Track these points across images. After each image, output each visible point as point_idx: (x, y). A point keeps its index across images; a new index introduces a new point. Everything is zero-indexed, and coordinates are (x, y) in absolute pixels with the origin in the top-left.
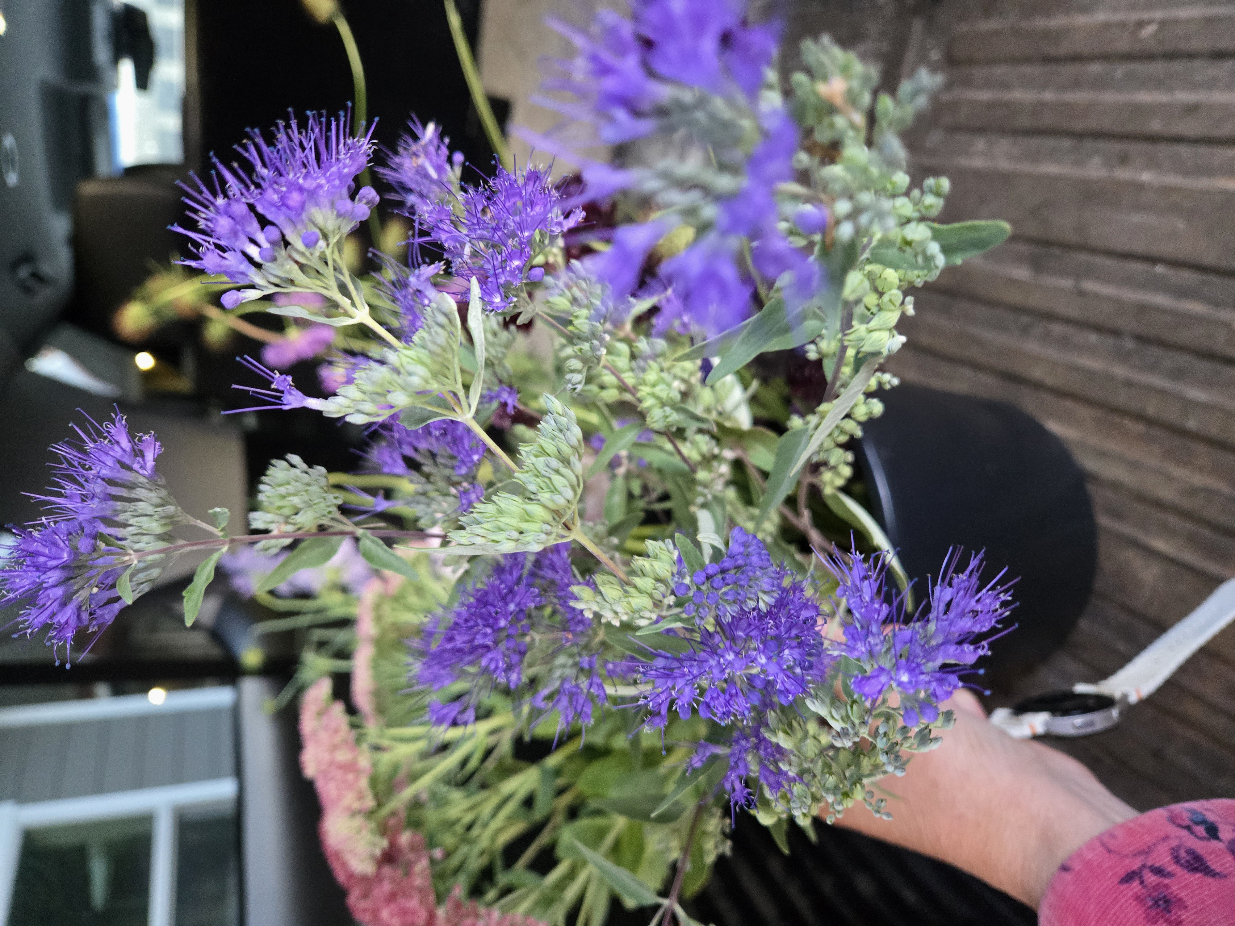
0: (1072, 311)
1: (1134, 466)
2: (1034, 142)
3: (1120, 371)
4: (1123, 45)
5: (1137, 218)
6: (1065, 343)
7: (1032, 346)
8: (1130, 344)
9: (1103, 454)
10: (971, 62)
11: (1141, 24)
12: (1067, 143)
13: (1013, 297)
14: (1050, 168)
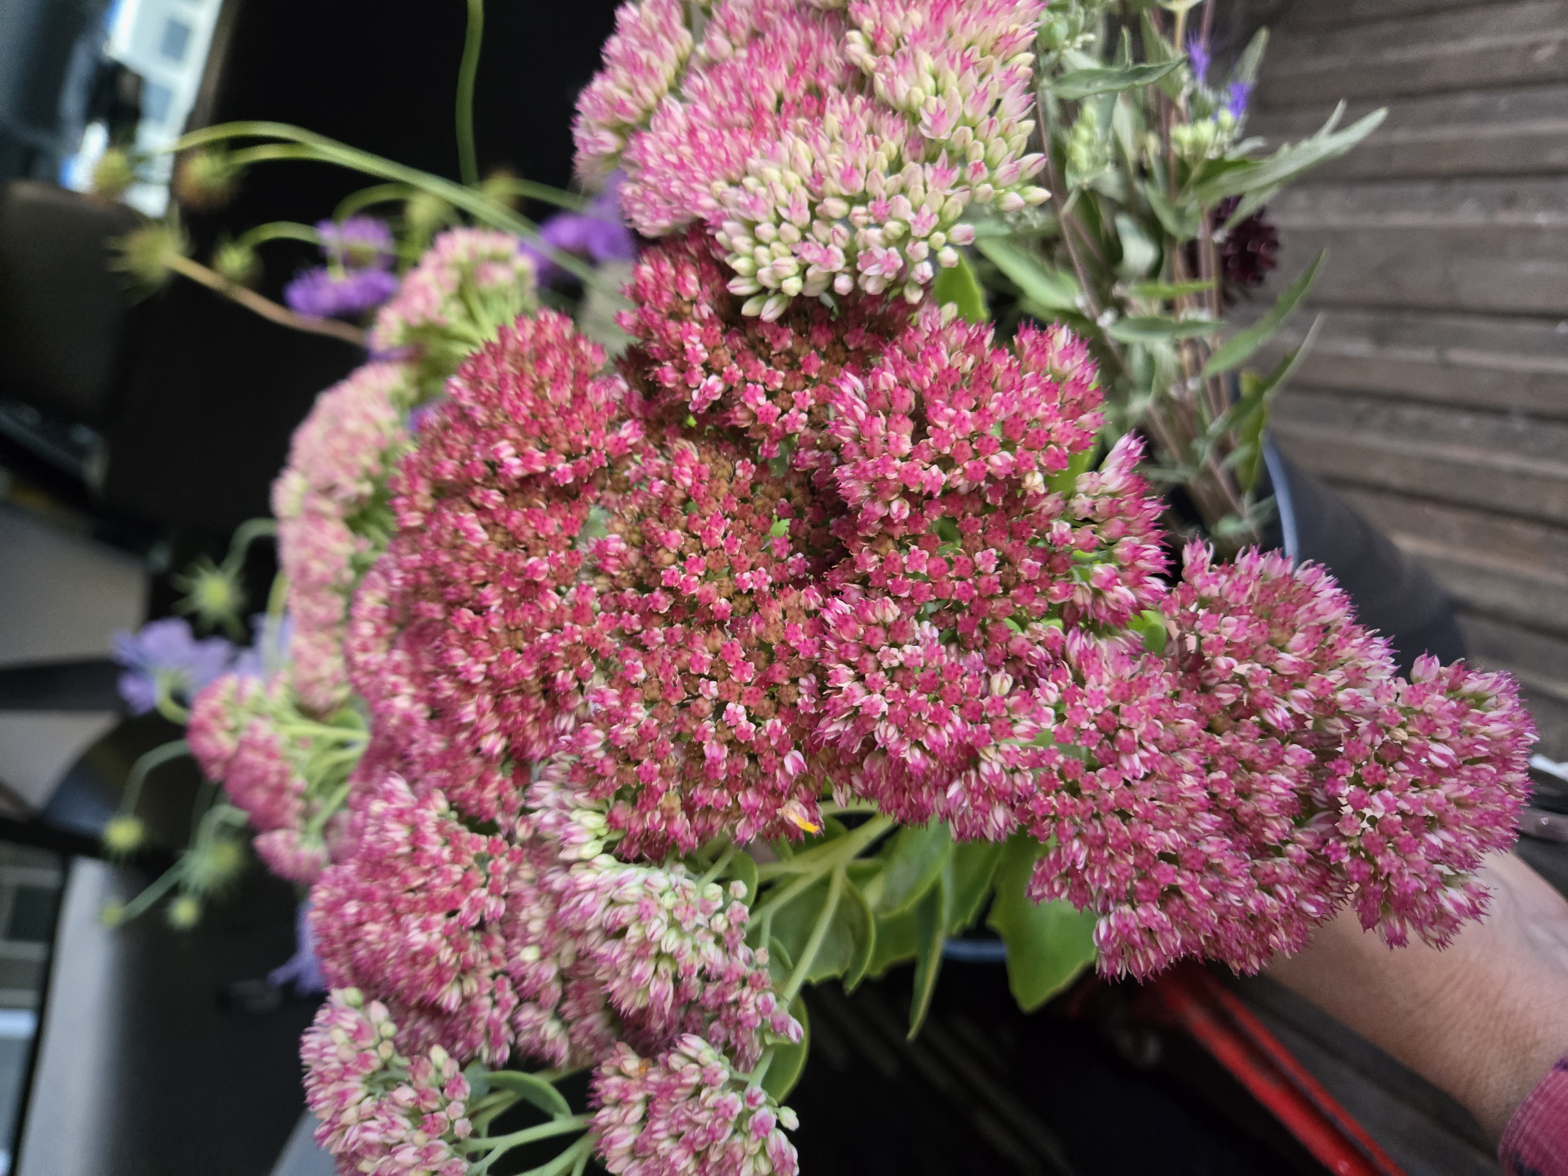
0: (1436, 389)
1: (1530, 585)
2: (1378, 192)
3: (1506, 461)
4: (1509, 69)
5: (1530, 268)
6: (1422, 431)
7: (1371, 439)
8: (1519, 425)
9: (1478, 573)
10: (1291, 106)
11: (1534, 47)
12: (1425, 189)
13: (1345, 378)
14: (1405, 219)
